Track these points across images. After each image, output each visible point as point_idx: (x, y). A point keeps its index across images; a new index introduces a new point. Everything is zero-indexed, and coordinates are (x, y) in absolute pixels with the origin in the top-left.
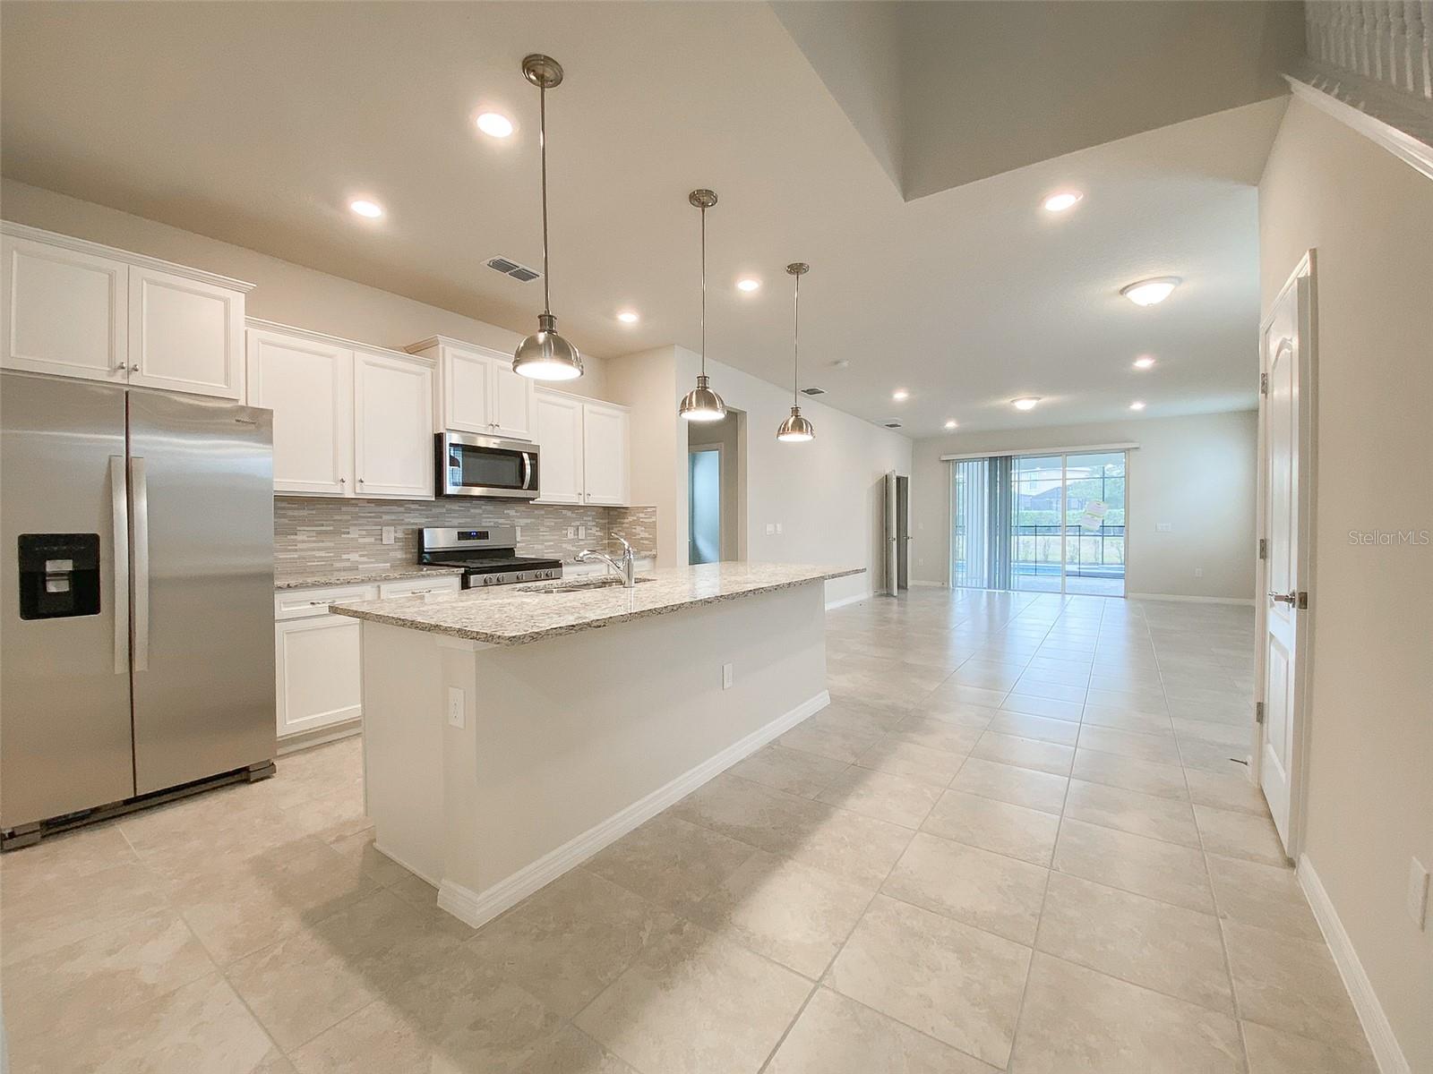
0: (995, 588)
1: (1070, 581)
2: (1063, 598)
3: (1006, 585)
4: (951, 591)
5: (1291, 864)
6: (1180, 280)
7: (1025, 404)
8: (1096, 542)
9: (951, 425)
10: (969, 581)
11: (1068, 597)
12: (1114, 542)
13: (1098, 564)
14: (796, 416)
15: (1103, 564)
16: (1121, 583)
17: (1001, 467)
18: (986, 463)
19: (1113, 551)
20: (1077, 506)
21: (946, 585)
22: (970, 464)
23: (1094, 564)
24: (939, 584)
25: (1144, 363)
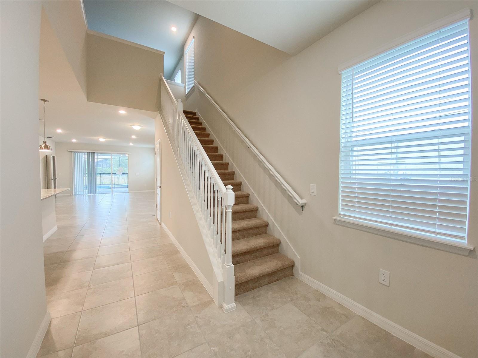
0: (90, 194)
1: (114, 189)
2: (112, 194)
3: (94, 192)
4: (74, 196)
5: (161, 224)
6: (142, 126)
7: (102, 140)
8: (118, 178)
9: (74, 141)
10: (79, 192)
11: (114, 194)
12: (123, 178)
13: (119, 184)
14: (45, 144)
15: (120, 184)
16: (128, 189)
17: (91, 155)
18: (86, 154)
19: (124, 180)
20: (109, 166)
21: (72, 194)
22: (80, 153)
23: (118, 185)
24: (69, 194)
25: (134, 137)
